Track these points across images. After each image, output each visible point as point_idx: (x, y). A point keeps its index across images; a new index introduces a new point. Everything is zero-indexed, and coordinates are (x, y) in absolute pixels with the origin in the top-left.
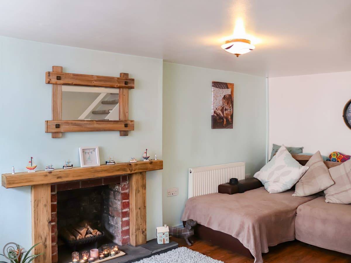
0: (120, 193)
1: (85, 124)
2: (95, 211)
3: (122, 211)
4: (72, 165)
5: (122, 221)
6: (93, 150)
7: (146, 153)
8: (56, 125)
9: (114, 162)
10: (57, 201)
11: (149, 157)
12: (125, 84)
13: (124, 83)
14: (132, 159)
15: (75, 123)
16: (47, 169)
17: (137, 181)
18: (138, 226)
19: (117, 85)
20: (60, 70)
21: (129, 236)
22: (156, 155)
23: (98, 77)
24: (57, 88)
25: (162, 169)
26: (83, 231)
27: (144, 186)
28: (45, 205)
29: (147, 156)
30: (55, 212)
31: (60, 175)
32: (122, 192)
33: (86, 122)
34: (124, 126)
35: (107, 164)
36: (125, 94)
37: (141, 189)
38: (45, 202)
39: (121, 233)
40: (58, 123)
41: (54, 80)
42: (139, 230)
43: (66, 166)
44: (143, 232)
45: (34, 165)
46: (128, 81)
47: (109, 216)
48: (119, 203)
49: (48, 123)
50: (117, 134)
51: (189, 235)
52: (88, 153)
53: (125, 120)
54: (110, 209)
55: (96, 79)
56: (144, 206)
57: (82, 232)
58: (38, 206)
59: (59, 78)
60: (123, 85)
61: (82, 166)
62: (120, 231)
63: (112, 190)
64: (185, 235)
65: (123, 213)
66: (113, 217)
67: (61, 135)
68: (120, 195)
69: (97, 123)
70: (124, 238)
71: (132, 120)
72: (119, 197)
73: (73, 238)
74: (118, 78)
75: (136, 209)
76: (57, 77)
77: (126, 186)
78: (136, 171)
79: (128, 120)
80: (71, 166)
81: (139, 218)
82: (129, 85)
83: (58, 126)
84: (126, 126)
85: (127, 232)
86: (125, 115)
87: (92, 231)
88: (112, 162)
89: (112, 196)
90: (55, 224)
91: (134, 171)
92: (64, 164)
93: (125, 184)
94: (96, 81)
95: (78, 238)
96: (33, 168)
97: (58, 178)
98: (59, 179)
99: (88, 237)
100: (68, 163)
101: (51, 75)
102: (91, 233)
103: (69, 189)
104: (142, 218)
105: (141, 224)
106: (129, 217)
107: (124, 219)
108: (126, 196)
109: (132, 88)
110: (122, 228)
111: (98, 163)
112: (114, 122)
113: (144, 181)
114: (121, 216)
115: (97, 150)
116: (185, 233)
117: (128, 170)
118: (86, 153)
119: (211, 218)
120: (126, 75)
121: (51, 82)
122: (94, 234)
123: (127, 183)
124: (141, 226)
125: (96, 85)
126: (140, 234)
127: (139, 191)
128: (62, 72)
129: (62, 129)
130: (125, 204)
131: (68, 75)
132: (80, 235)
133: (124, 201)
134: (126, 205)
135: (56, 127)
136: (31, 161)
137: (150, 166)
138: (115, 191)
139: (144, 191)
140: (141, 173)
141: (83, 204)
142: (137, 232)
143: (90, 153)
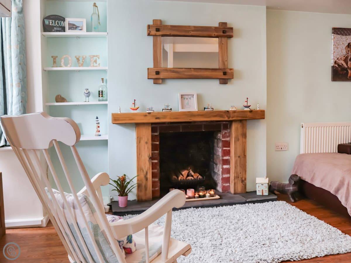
0: (221, 141)
1: (183, 71)
2: (202, 159)
3: (223, 158)
4: (171, 109)
5: (223, 168)
6: (192, 96)
7: (247, 102)
8: (156, 72)
9: (213, 109)
10: (159, 141)
11: (250, 106)
12: (223, 33)
13: (222, 31)
14: (232, 106)
15: (173, 71)
16: (148, 110)
17: (237, 129)
18: (237, 174)
19: (215, 35)
20: (159, 23)
21: (230, 184)
22: (258, 105)
23: (194, 27)
24: (157, 39)
25: (264, 119)
26: (185, 173)
27: (244, 135)
28: (147, 143)
29: (248, 105)
30: (157, 150)
31: (158, 116)
32: (223, 139)
33: (183, 70)
34: (222, 74)
35: (206, 110)
36: (223, 43)
37: (240, 138)
38: (146, 140)
39: (221, 180)
40: (157, 71)
41: (153, 32)
42: (238, 178)
43: (165, 109)
44: (242, 181)
45: (136, 107)
46: (226, 30)
47: (214, 165)
48: (220, 150)
49: (149, 70)
50: (217, 82)
51: (292, 190)
52: (187, 99)
53: (224, 69)
54: (215, 157)
55: (193, 29)
56: (244, 155)
57: (183, 173)
58: (140, 142)
59: (158, 30)
60: (222, 34)
61: (180, 110)
62: (221, 178)
63: (216, 138)
64: (288, 190)
65: (223, 160)
66: (217, 164)
67: (161, 81)
68: (221, 142)
69: (195, 71)
70: (224, 185)
71: (231, 68)
72: (220, 144)
73: (175, 178)
74: (216, 28)
75: (235, 157)
76: (156, 29)
77: (228, 134)
78: (234, 119)
79: (227, 68)
81: (239, 166)
82: (228, 34)
83: (158, 73)
84: (225, 73)
85: (227, 180)
86: (224, 64)
87: (193, 174)
88: (210, 108)
89: (215, 145)
90: (158, 162)
91: (232, 118)
93: (226, 132)
94: (193, 31)
95: (180, 178)
96: (135, 109)
97: (156, 118)
98: (157, 120)
99: (189, 179)
100: (168, 106)
101: (150, 27)
102: (192, 176)
103: (170, 132)
104: (242, 166)
105: (240, 172)
106: (229, 165)
107: (225, 167)
108: (227, 144)
109: (231, 37)
110: (222, 175)
111: (195, 108)
112: (213, 70)
113: (245, 129)
114: (221, 163)
115: (195, 96)
116: (288, 188)
117: (226, 116)
118: (184, 98)
119: (314, 174)
120: (225, 24)
121: (150, 34)
122: (195, 177)
123: (228, 131)
124: (240, 174)
125: (193, 35)
126: (239, 183)
127: (238, 140)
128: (161, 24)
129: (161, 76)
130: (225, 151)
131: (166, 27)
132: (181, 176)
133: (224, 148)
134: (227, 153)
135: (156, 74)
136: (134, 103)
137: (249, 114)
138: (218, 139)
139: (244, 140)
140: (241, 121)
141: (192, 151)
142: (236, 181)
143: (189, 99)
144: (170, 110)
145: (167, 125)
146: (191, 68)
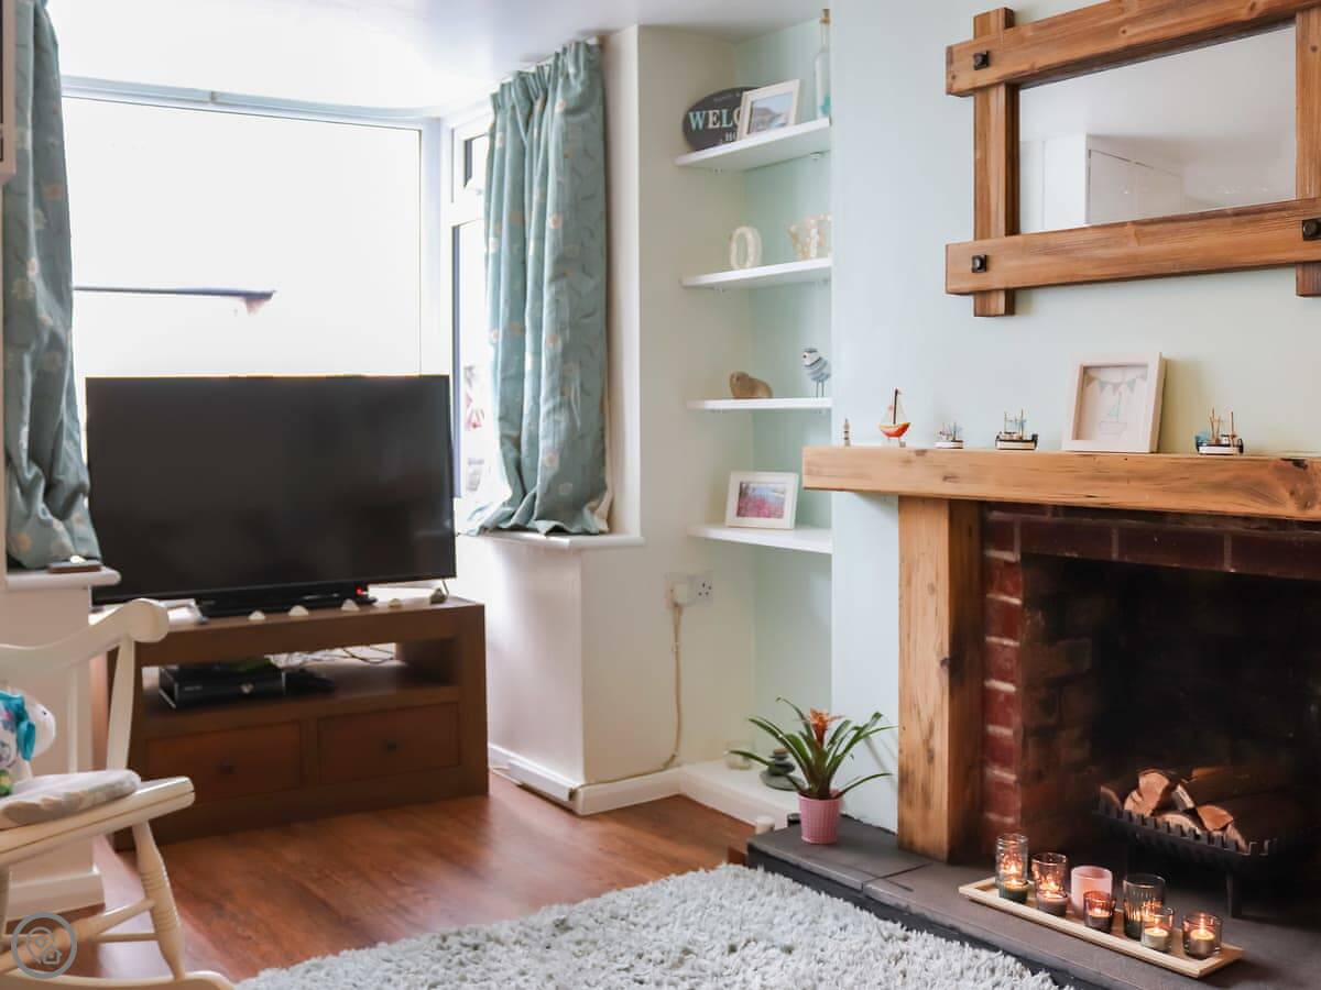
1: (1087, 242)
4: (1034, 439)
8: (975, 259)
9: (1241, 446)
10: (1021, 596)
15: (1046, 245)
16: (940, 441)
20: (993, 27)
24: (988, 104)
26: (1151, 783)
28: (933, 590)
30: (1013, 638)
31: (950, 470)
34: (1297, 232)
35: (1202, 450)
36: (1316, 43)
38: (930, 577)
40: (982, 252)
41: (968, 75)
43: (1008, 437)
45: (900, 422)
49: (949, 255)
52: (1116, 387)
53: (1312, 200)
55: (1136, 9)
57: (1145, 782)
59: (982, 61)
67: (1001, 302)
76: (976, 56)
80: (1029, 438)
83: (981, 264)
88: (1225, 441)
90: (1017, 693)
92: (1000, 428)
96: (897, 431)
97: (947, 478)
99: (1168, 824)
100: (1021, 423)
101: (955, 57)
102: (1190, 814)
103: (1067, 554)
115: (1151, 374)
117: (1285, 493)
118: (1103, 385)
121: (956, 86)
122: (1210, 824)
129: (999, 276)
131: (1014, 37)
132: (1136, 796)
136: (893, 405)
143: (1123, 388)
144: (1032, 445)
145: (1047, 518)
146: (1123, 224)
